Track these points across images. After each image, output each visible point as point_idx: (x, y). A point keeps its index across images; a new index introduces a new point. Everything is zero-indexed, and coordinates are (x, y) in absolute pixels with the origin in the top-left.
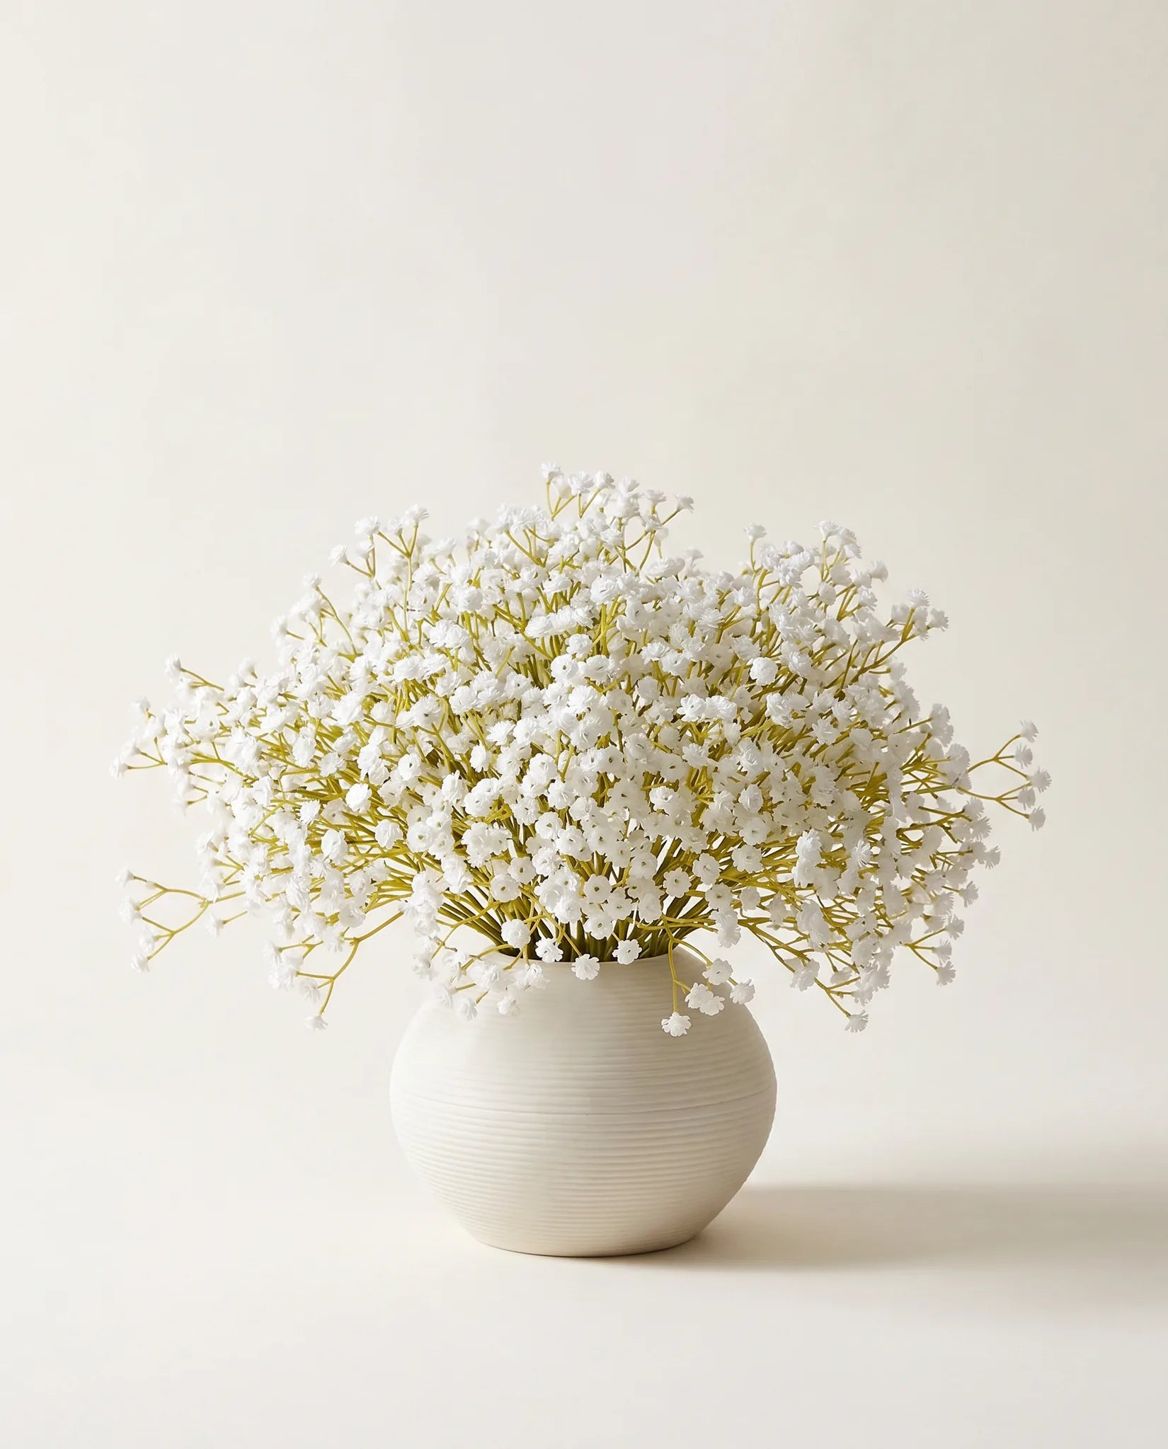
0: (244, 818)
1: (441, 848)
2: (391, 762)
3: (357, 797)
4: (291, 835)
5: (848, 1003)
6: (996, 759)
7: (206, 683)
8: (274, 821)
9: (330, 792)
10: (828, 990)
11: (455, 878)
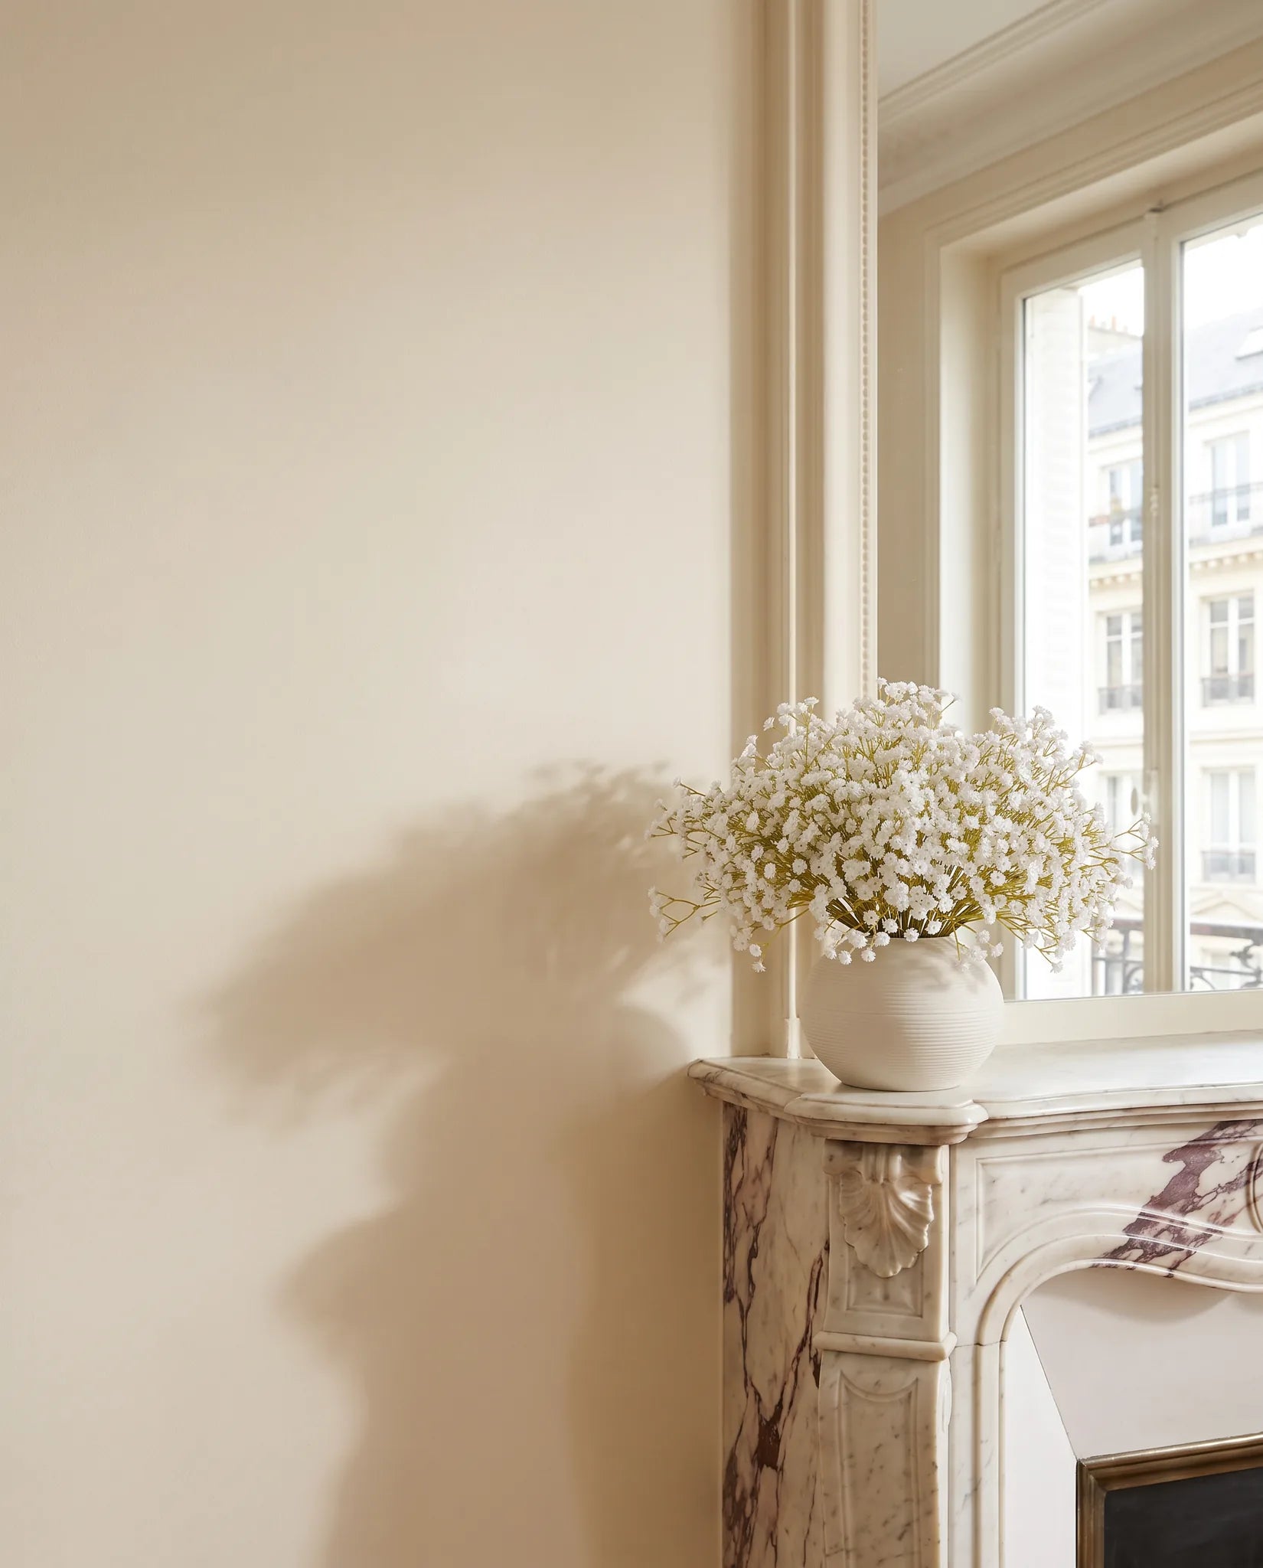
0: (723, 858)
1: (831, 873)
2: (802, 828)
3: (782, 846)
4: (748, 867)
5: (1052, 957)
6: (1129, 832)
7: (696, 793)
8: (738, 859)
9: (768, 843)
10: (1041, 950)
11: (839, 891)
